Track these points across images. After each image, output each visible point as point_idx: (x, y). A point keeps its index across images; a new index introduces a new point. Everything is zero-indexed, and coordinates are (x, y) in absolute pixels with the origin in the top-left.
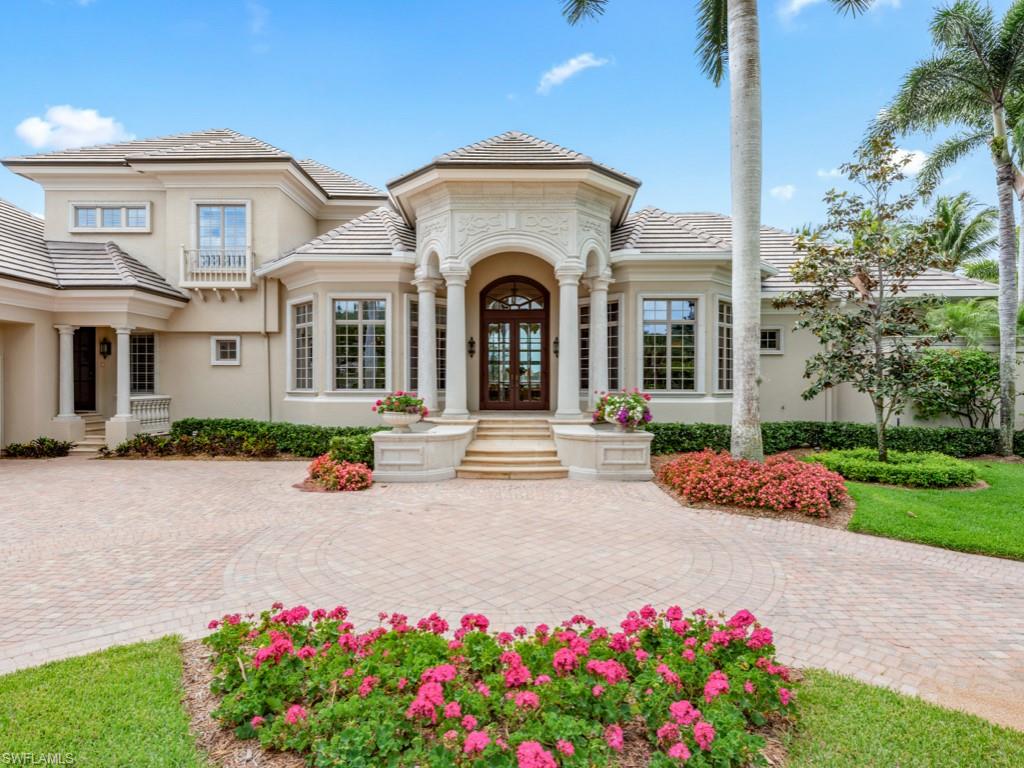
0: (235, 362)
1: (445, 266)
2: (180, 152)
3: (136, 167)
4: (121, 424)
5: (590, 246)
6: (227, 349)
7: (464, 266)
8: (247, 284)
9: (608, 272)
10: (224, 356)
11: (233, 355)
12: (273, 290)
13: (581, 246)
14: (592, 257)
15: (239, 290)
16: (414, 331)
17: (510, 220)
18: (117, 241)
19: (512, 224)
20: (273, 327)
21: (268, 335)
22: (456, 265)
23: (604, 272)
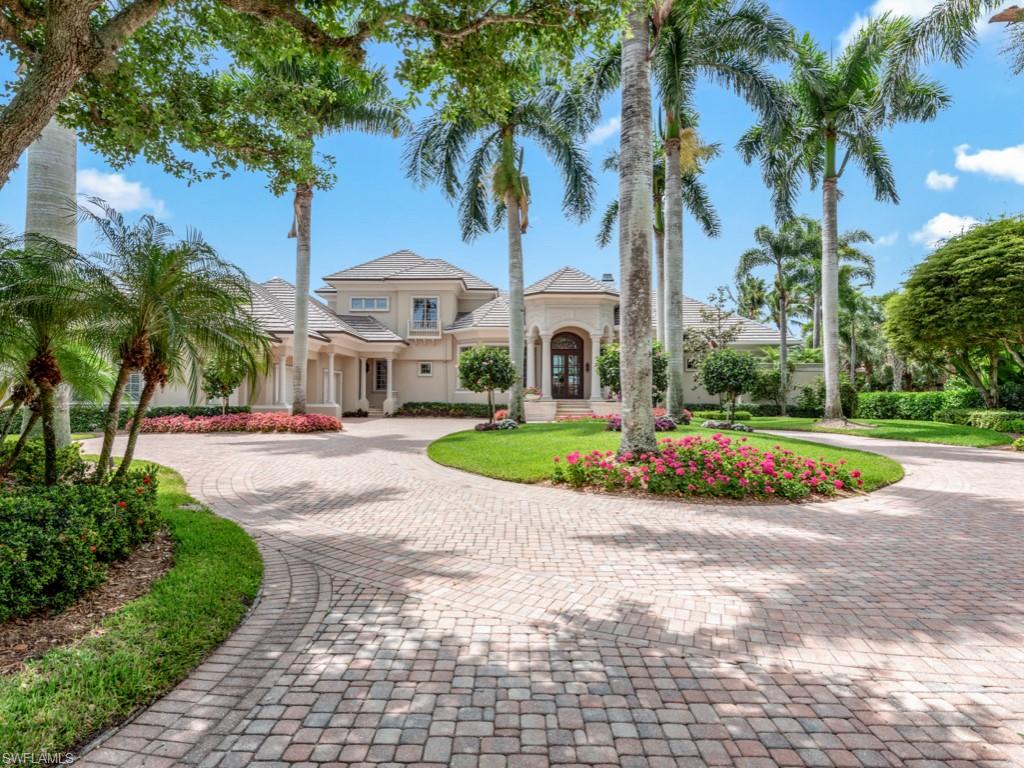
0: (429, 375)
1: (541, 333)
3: (388, 282)
4: (390, 403)
5: (606, 324)
6: (425, 369)
7: (551, 334)
8: (440, 337)
9: (613, 335)
10: (423, 372)
11: (428, 372)
12: (449, 343)
13: (601, 324)
14: (606, 330)
15: (435, 340)
16: (525, 361)
17: (571, 314)
18: (373, 315)
19: (572, 316)
20: (449, 357)
21: (446, 361)
22: (547, 335)
23: (611, 334)
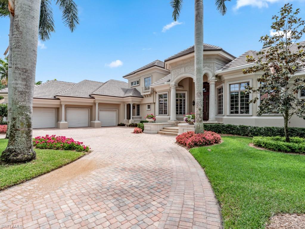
0: (150, 109)
2: (139, 70)
4: (130, 121)
5: (205, 72)
6: (149, 107)
12: (154, 95)
18: (136, 87)
21: (154, 103)
